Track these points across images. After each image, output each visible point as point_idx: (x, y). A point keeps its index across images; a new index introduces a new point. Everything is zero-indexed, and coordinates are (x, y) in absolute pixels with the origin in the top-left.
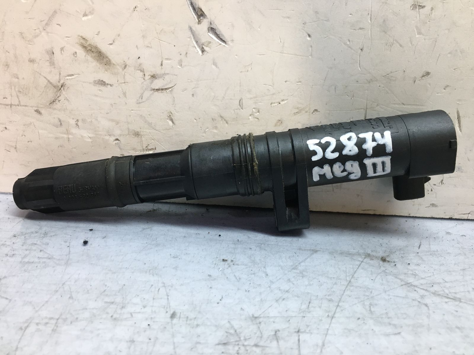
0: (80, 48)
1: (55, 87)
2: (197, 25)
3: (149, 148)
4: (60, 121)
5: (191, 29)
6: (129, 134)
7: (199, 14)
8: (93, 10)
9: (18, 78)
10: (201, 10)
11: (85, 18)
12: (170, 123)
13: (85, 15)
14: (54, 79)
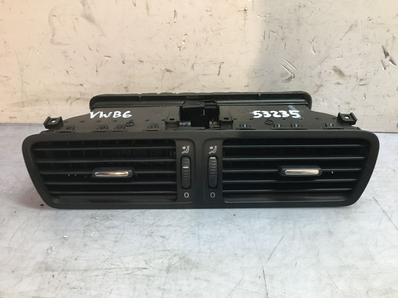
0: (333, 70)
1: (318, 86)
2: (385, 59)
3: (352, 109)
4: (316, 99)
5: (382, 60)
6: (345, 103)
7: (387, 54)
8: (342, 56)
9: (303, 83)
10: (388, 53)
11: (338, 59)
12: (364, 98)
13: (338, 58)
14: (319, 83)
